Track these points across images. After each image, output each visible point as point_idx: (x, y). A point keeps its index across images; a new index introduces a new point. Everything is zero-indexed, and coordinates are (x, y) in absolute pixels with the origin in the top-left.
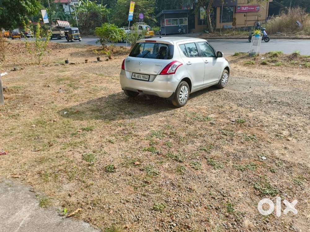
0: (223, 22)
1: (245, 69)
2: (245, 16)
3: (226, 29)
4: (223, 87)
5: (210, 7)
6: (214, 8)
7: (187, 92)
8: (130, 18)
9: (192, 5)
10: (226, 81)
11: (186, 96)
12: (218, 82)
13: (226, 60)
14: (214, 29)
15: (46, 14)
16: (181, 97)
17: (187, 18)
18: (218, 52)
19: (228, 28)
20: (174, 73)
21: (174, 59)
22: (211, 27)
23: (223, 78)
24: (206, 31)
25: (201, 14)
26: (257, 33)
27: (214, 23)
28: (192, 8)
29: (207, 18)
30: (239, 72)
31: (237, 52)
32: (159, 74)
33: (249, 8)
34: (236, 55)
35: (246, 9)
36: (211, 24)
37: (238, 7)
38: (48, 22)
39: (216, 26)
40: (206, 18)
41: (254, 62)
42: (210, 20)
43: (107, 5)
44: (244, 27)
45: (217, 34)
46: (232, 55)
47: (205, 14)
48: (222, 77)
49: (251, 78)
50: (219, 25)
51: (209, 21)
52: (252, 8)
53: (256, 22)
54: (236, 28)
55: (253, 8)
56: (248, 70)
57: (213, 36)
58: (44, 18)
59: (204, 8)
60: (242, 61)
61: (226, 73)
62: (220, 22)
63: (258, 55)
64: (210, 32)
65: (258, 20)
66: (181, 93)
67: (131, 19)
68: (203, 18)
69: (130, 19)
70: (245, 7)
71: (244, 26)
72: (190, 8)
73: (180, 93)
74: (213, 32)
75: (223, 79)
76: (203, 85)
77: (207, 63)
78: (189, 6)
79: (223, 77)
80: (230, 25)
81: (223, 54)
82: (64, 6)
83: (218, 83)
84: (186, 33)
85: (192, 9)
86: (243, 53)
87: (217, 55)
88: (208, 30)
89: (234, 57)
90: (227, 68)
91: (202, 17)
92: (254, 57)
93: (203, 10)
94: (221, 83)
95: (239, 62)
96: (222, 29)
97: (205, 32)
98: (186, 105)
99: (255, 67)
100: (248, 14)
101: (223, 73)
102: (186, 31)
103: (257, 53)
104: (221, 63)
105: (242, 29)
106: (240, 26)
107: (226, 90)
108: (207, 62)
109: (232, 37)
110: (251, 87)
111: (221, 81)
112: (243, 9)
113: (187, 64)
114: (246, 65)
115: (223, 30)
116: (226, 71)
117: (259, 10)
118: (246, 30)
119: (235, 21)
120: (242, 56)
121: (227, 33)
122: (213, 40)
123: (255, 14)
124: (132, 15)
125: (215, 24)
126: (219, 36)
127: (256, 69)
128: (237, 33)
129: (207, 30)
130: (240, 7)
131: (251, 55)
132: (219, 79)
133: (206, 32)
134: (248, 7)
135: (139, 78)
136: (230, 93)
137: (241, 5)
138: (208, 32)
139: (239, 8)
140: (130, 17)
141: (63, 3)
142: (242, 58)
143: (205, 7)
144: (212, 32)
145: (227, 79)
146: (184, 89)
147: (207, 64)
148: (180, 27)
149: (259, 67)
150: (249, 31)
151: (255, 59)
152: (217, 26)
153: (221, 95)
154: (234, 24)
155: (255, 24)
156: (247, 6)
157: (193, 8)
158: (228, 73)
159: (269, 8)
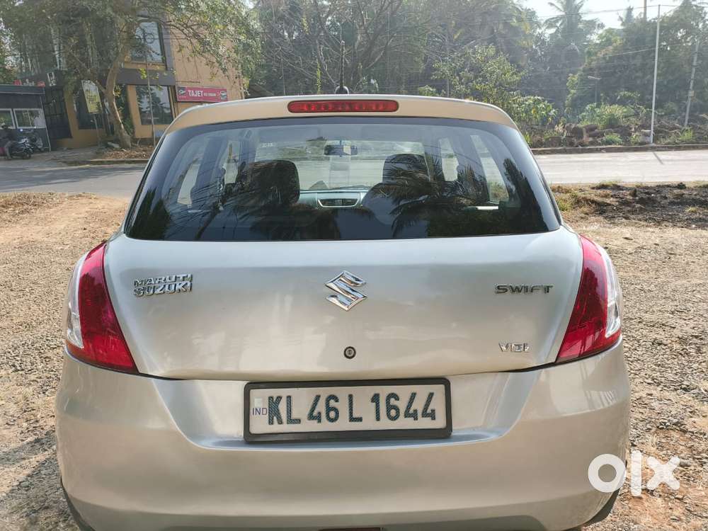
5: (112, 82)
9: (51, 75)
14: (134, 140)
17: (40, 110)
22: (125, 134)
24: (109, 143)
25: (87, 101)
27: (128, 124)
33: (205, 95)
35: (198, 94)
36: (122, 126)
37: (180, 88)
39: (134, 132)
42: (118, 115)
45: (144, 151)
47: (98, 99)
51: (116, 117)
52: (211, 95)
55: (215, 95)
57: (135, 157)
62: (142, 123)
64: (124, 146)
68: (97, 110)
70: (195, 89)
72: (47, 83)
74: (130, 145)
84: (47, 150)
85: (54, 87)
88: (117, 141)
91: (92, 108)
93: (91, 90)
97: (108, 146)
102: (45, 144)
112: (193, 95)
117: (226, 100)
125: (132, 126)
129: (114, 142)
130: (184, 90)
133: (112, 147)
134: (202, 92)
137: (187, 85)
138: (117, 146)
139: (183, 92)
143: (96, 81)
144: (129, 147)
148: (23, 133)
152: (136, 132)
156: (200, 89)
157: (57, 83)
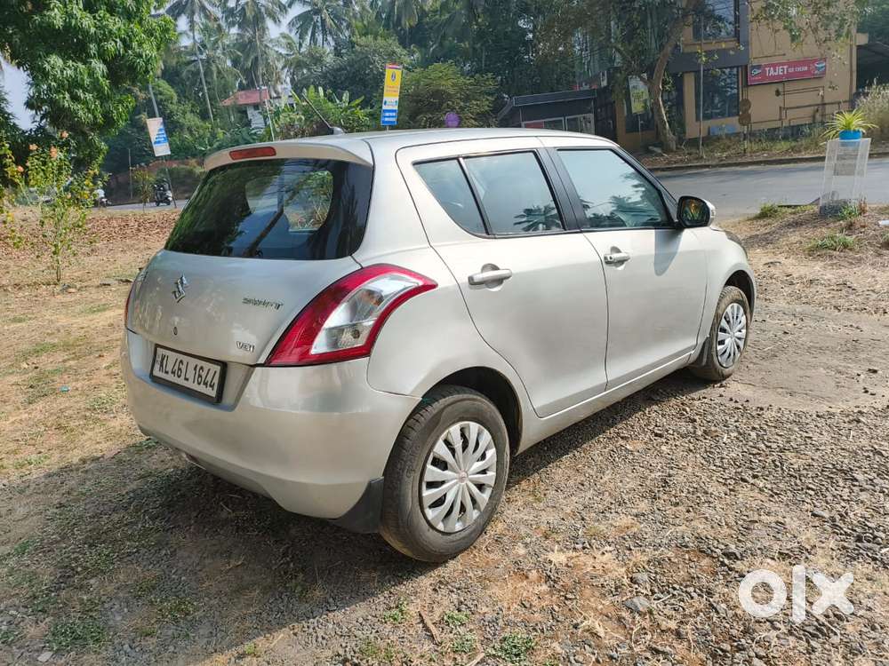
0: (707, 117)
1: (816, 268)
2: (778, 93)
3: (719, 138)
4: (726, 371)
5: (660, 74)
6: (674, 76)
7: (491, 453)
8: (389, 117)
9: (603, 75)
10: (741, 343)
11: (481, 487)
12: (694, 353)
13: (732, 237)
14: (680, 141)
15: (160, 130)
16: (438, 503)
17: (591, 116)
18: (683, 199)
19: (727, 135)
20: (365, 351)
21: (367, 255)
22: (670, 135)
23: (724, 330)
24: (650, 148)
25: (632, 99)
26: (848, 126)
27: (678, 122)
28: (604, 83)
29: (655, 110)
30: (792, 284)
31: (769, 205)
32: (262, 360)
33: (791, 70)
34: (764, 215)
35: (779, 71)
36: (667, 126)
37: (753, 67)
38: (169, 153)
39: (685, 132)
40: (652, 109)
41: (850, 239)
42: (663, 112)
43: (363, 97)
44: (778, 128)
45: (689, 154)
46: (753, 216)
47: (646, 96)
48: (716, 327)
49: (855, 315)
50: (695, 128)
51: (661, 115)
52: (801, 69)
53: (817, 110)
54: (752, 134)
55: (806, 68)
56: (831, 275)
57: (675, 163)
58: (155, 143)
59: (642, 79)
60: (794, 237)
61: (736, 305)
62: (698, 119)
63: (862, 211)
64: (667, 150)
65: (825, 104)
66: (432, 473)
67: (391, 119)
68: (642, 109)
69: (386, 119)
70: (774, 66)
71: (778, 124)
72: (600, 85)
73: (428, 478)
74: (675, 149)
75: (721, 335)
76: (607, 386)
77: (621, 262)
78: (596, 78)
79: (724, 323)
80: (731, 124)
81: (711, 206)
82: (250, 112)
83: (692, 360)
85: (605, 87)
86: (796, 206)
87: (679, 216)
88: (660, 145)
89: (761, 222)
90: (739, 279)
91: (637, 107)
92: (843, 218)
93: (638, 86)
94: (710, 357)
95: (783, 242)
96: (703, 138)
97: (648, 151)
98: (486, 539)
99: (860, 260)
100: (789, 87)
101: (718, 307)
103: (854, 205)
104: (704, 257)
105: (772, 135)
106: (765, 127)
107: (747, 392)
108: (616, 256)
109: (739, 160)
110: (875, 372)
111: (710, 348)
112: (772, 73)
113: (471, 279)
114: (815, 252)
115: (710, 140)
116: (735, 291)
117: (824, 73)
118: (785, 138)
119: (747, 110)
120: (790, 218)
121: (723, 151)
122: (676, 173)
123: (813, 84)
124: (396, 108)
125: (682, 124)
126: (697, 159)
127: (870, 270)
128: (755, 147)
129: (655, 146)
130: (758, 69)
131: (830, 212)
132: (701, 341)
133: (652, 152)
134: (785, 67)
135: (181, 381)
136: (767, 415)
137: (764, 62)
138: (659, 150)
139: (758, 71)
140: (387, 114)
141: (247, 105)
142: (797, 224)
143: (645, 75)
144: (672, 151)
145: (744, 331)
146: (458, 445)
147: (621, 268)
149: (879, 259)
150: (796, 140)
151: (850, 227)
152: (687, 131)
153: (715, 437)
154: (745, 119)
155: (814, 117)
156: (783, 64)
157: (608, 82)
158: (748, 302)
159: (858, 65)
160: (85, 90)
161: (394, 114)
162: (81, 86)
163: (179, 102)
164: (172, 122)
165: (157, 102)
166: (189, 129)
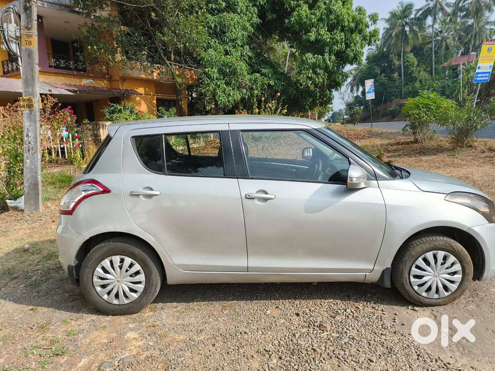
8: (482, 77)
15: (371, 85)
20: (70, 213)
58: (368, 93)
75: (416, 272)
76: (248, 269)
77: (264, 199)
108: (259, 195)
113: (131, 192)
124: (490, 70)
132: (379, 268)
146: (116, 265)
160: (321, 68)
161: (487, 75)
162: (319, 67)
163: (418, 65)
164: (411, 77)
165: (404, 67)
166: (421, 81)
